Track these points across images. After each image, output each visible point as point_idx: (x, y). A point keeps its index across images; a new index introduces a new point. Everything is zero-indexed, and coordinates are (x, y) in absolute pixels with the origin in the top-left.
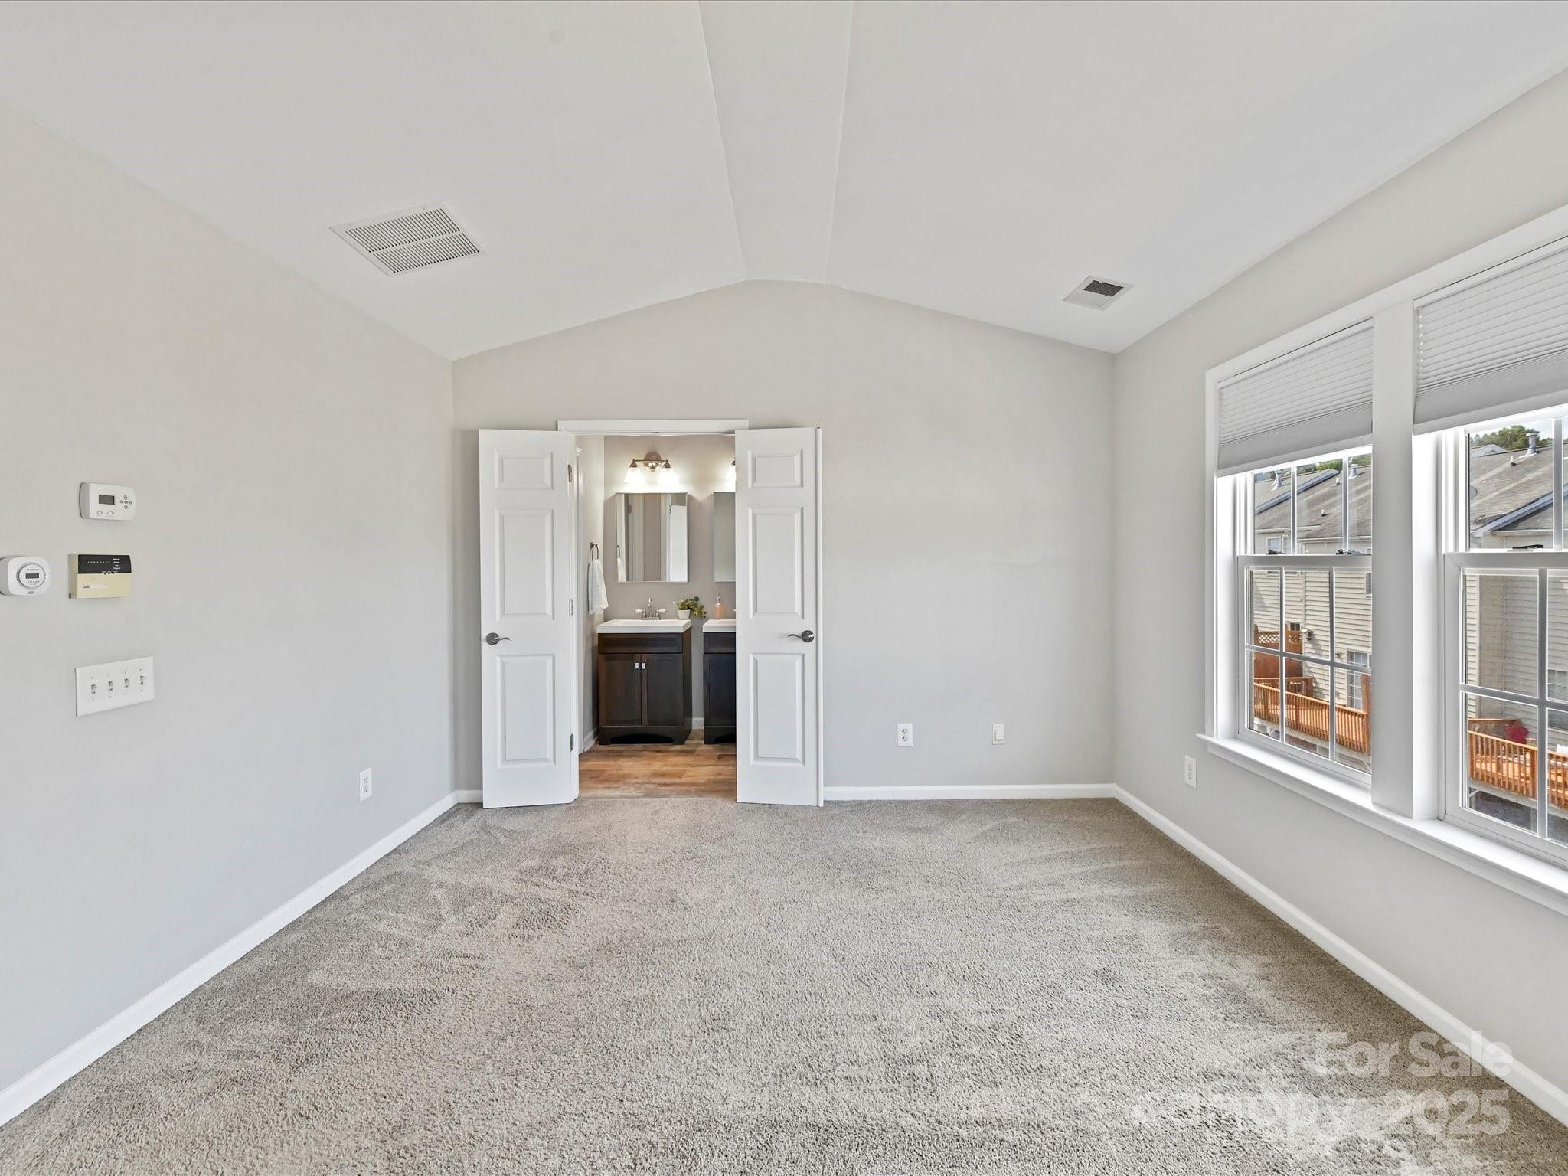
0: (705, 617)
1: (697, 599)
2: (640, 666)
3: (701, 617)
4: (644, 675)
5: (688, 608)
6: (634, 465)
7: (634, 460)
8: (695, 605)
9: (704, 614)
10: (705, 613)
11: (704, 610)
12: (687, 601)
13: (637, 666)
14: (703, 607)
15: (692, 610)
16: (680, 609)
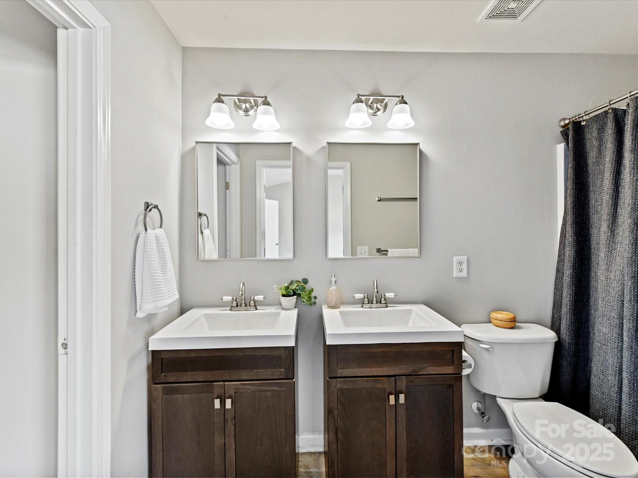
0: (315, 303)
1: (305, 281)
2: (223, 403)
3: (311, 305)
4: (229, 416)
5: (294, 294)
6: (219, 100)
7: (220, 95)
8: (303, 289)
9: (313, 300)
10: (315, 298)
11: (313, 294)
12: (292, 283)
13: (217, 404)
14: (312, 290)
15: (299, 295)
16: (284, 296)
